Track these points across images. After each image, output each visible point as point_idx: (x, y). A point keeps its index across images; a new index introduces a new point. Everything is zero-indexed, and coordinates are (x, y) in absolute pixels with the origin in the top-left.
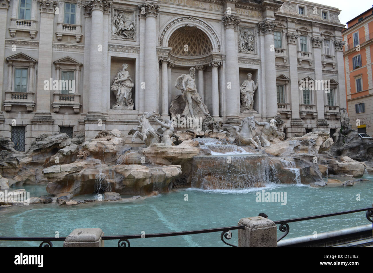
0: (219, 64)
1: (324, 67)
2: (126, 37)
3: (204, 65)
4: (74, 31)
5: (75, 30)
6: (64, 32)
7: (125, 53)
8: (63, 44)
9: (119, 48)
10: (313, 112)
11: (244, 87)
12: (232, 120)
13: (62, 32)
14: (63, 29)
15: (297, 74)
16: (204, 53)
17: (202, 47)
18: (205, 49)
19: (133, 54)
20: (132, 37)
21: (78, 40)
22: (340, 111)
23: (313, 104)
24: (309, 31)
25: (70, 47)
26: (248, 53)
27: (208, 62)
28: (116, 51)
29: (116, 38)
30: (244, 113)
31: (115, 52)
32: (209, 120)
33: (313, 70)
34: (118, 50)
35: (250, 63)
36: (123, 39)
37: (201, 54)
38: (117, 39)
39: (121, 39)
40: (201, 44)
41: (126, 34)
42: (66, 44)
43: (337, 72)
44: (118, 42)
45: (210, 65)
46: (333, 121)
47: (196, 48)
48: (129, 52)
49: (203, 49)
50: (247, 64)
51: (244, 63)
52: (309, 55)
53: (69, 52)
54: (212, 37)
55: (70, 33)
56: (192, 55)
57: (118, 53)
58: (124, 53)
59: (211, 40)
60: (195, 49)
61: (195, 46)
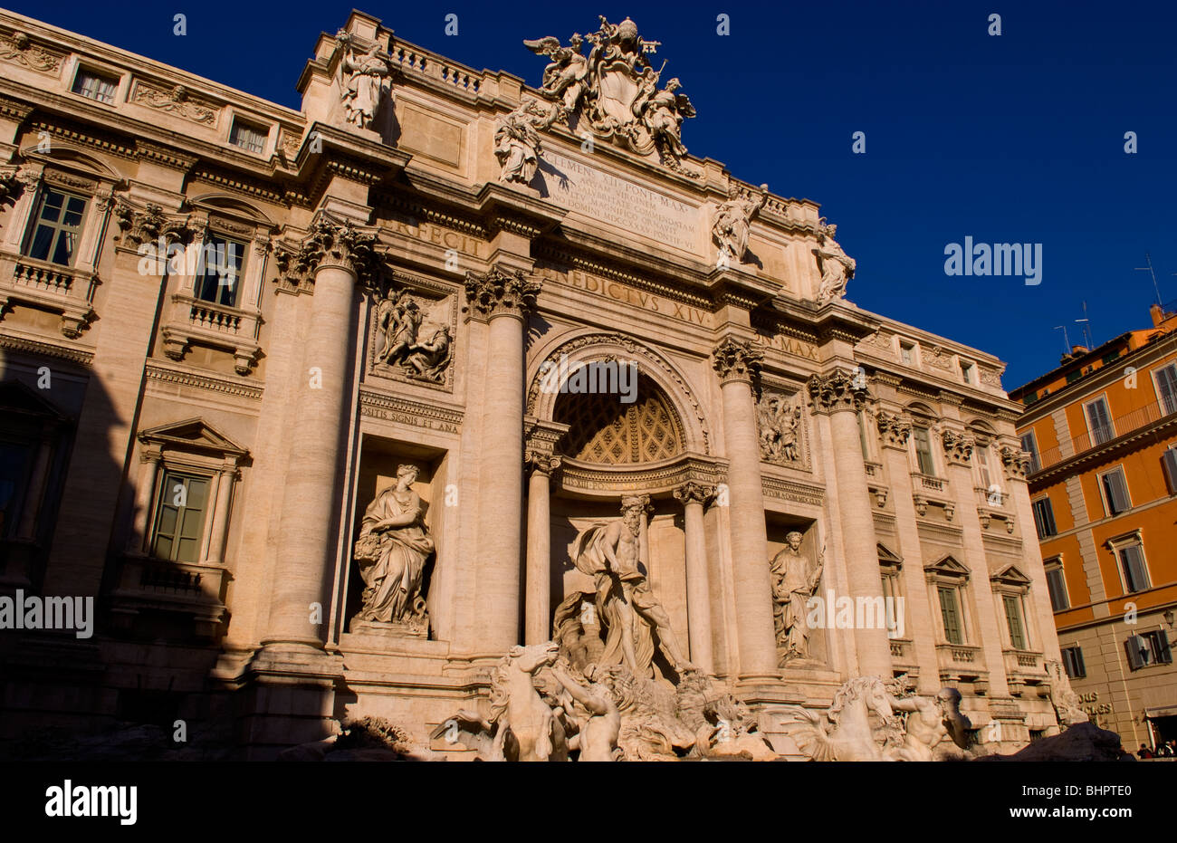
0: (711, 493)
1: (986, 527)
2: (419, 371)
3: (651, 496)
4: (232, 330)
5: (236, 328)
6: (194, 329)
7: (414, 428)
8: (186, 371)
9: (392, 409)
10: (976, 672)
11: (778, 577)
12: (765, 690)
13: (187, 328)
14: (194, 318)
15: (918, 543)
16: (649, 456)
17: (645, 436)
18: (656, 441)
19: (439, 433)
20: (439, 378)
21: (243, 363)
22: (1046, 670)
23: (973, 644)
24: (934, 415)
25: (208, 383)
26: (785, 464)
27: (668, 485)
28: (381, 418)
29: (385, 374)
30: (790, 667)
31: (379, 421)
32: (702, 688)
33: (956, 533)
34: (389, 414)
35: (794, 499)
36: (408, 380)
37: (641, 459)
38: (390, 376)
39: (402, 378)
40: (641, 424)
41: (418, 364)
42: (195, 373)
43: (1021, 543)
44: (393, 386)
45: (676, 495)
46: (1032, 703)
47: (624, 437)
48: (428, 424)
49: (647, 442)
50: (787, 502)
51: (778, 496)
52: (943, 485)
53: (203, 404)
54: (686, 405)
55: (220, 335)
56: (607, 460)
57: (390, 423)
58: (409, 427)
59: (682, 415)
60: (620, 441)
61: (621, 433)
